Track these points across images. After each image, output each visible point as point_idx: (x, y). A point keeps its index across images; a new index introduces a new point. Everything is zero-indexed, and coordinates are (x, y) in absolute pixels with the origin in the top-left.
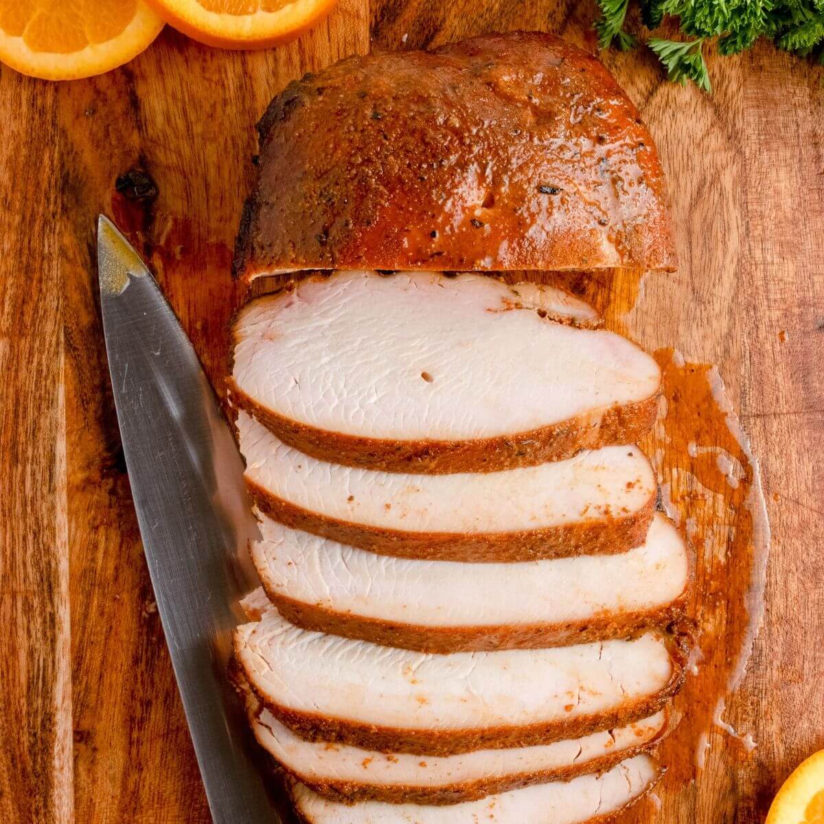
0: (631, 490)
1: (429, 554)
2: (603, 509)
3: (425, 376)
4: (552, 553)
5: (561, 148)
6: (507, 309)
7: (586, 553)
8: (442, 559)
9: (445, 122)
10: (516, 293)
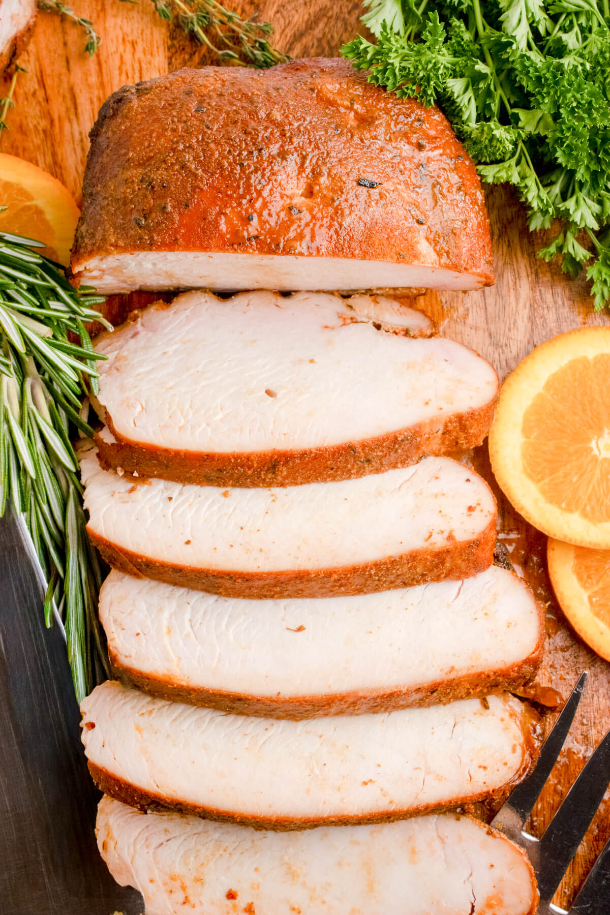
0: (472, 513)
1: (276, 593)
2: (446, 534)
3: (269, 393)
4: (399, 582)
5: (382, 150)
6: (344, 325)
7: (433, 580)
8: (290, 596)
9: (268, 116)
10: (351, 307)
